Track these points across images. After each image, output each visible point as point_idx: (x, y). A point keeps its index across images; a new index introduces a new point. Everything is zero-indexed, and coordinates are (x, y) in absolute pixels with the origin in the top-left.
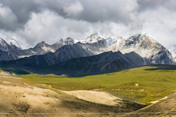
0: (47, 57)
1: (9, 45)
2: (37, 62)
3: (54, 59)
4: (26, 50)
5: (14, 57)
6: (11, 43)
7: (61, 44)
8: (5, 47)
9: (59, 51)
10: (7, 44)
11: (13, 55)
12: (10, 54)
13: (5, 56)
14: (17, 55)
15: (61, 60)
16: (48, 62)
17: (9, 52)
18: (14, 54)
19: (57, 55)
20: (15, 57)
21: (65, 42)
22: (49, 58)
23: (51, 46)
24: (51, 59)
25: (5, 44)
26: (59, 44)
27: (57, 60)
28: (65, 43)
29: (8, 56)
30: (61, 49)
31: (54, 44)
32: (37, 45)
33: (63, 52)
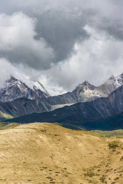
0: (97, 104)
1: (32, 90)
2: (84, 112)
3: (108, 108)
4: (61, 95)
5: (45, 107)
6: (34, 87)
7: (113, 84)
8: (26, 94)
9: (114, 95)
10: (29, 89)
11: (44, 105)
12: (39, 102)
13: (33, 106)
14: (50, 104)
15: (119, 108)
16: (100, 112)
17: (37, 101)
18: (45, 103)
19: (111, 100)
20: (47, 107)
21: (118, 80)
22: (101, 106)
23: (98, 88)
24: (104, 107)
25: (26, 89)
26: (109, 84)
27: (112, 108)
28: (119, 82)
29: (36, 106)
30: (118, 91)
31: (103, 85)
32: (77, 88)
33: (121, 96)
